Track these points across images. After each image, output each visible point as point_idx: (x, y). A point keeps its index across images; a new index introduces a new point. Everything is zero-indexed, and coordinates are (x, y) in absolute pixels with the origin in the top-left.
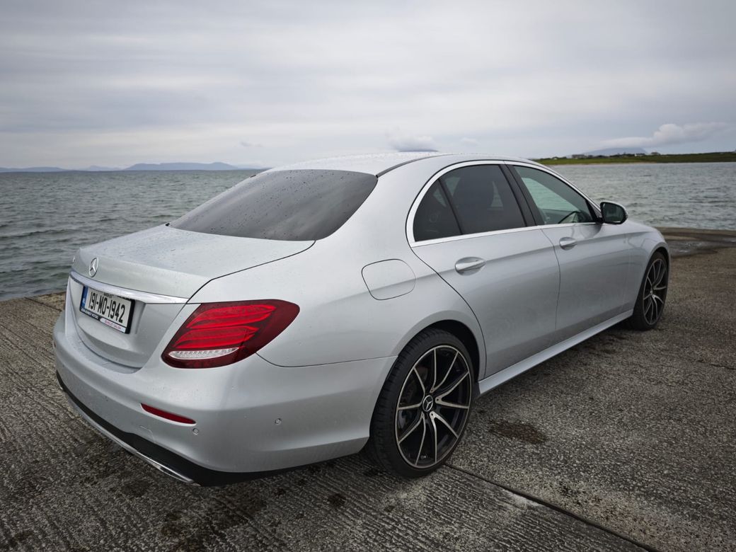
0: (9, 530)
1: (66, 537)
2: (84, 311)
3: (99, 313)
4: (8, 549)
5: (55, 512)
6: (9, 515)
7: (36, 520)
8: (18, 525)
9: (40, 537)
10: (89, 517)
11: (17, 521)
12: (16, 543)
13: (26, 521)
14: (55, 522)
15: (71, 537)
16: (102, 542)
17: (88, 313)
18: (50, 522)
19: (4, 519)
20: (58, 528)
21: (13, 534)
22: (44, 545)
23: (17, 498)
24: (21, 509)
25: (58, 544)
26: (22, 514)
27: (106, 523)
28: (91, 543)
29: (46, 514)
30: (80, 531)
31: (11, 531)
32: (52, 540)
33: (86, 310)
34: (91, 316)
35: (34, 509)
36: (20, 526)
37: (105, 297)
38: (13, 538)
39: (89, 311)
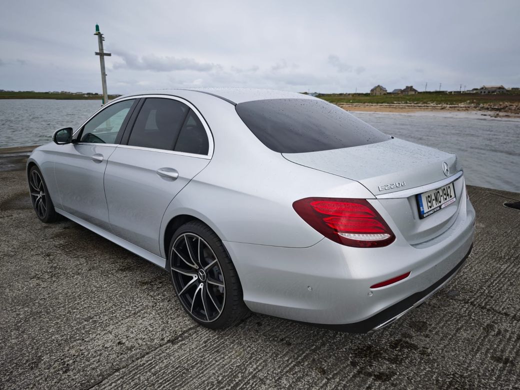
0: (500, 370)
1: (482, 340)
2: (427, 214)
3: (438, 205)
4: (512, 361)
5: (467, 355)
6: (488, 379)
7: (480, 361)
8: (492, 368)
9: (491, 351)
10: (459, 337)
11: (489, 371)
12: (505, 359)
13: (486, 365)
14: (475, 350)
15: (480, 337)
16: (473, 324)
17: (431, 212)
18: (476, 354)
19: (494, 379)
20: (479, 346)
21: (501, 365)
22: (495, 346)
23: (470, 385)
24: (479, 376)
25: (489, 341)
26: (482, 372)
27: (458, 328)
28: (477, 328)
29: (472, 359)
30: (473, 336)
31: (499, 368)
32: (489, 345)
33: (427, 212)
34: (434, 212)
35: (473, 368)
36: (492, 366)
37: (437, 191)
38: (503, 363)
39: (431, 211)
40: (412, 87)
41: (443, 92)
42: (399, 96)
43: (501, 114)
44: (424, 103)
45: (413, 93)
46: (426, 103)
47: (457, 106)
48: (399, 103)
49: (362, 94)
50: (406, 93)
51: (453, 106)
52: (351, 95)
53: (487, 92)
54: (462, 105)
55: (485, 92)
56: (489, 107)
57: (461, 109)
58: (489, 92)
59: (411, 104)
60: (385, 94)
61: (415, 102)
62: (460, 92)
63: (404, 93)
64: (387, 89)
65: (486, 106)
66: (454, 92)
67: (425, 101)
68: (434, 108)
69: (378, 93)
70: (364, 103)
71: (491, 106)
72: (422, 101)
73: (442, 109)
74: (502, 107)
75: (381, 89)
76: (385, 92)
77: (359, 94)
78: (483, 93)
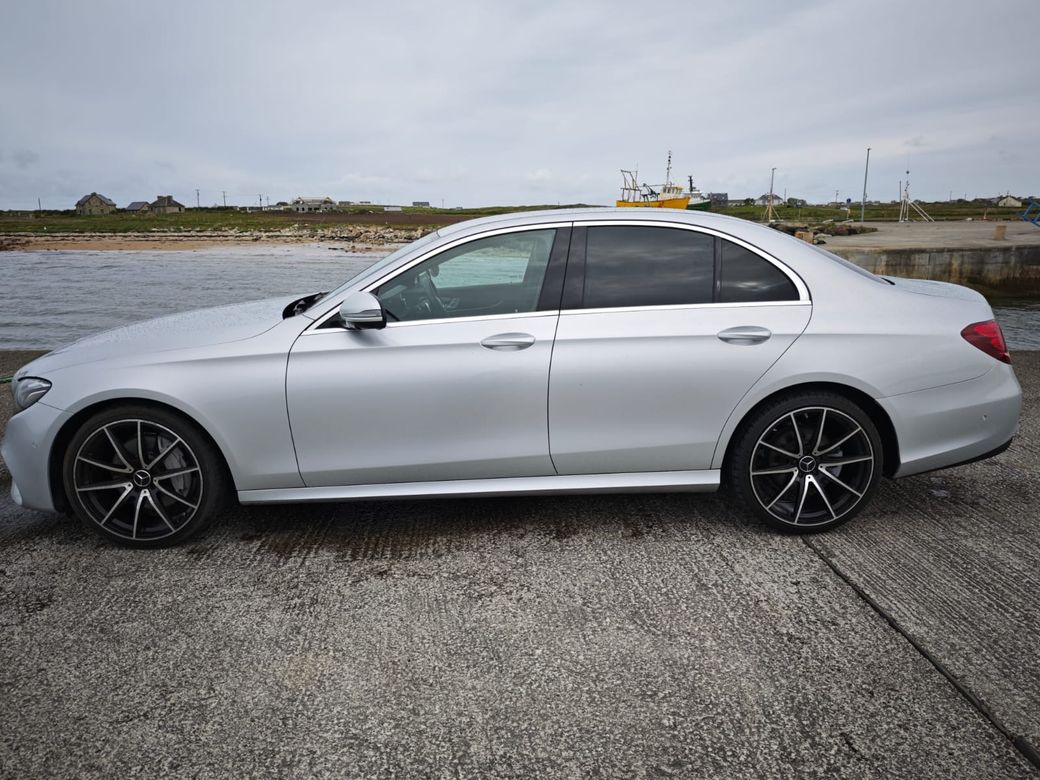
40: (170, 198)
41: (232, 208)
42: (147, 216)
43: (359, 246)
44: (215, 230)
45: (176, 210)
46: (221, 230)
47: (278, 233)
48: (164, 232)
49: (56, 212)
50: (161, 209)
51: (271, 234)
52: (31, 216)
53: (306, 210)
54: (286, 232)
55: (303, 209)
56: (334, 235)
57: (288, 239)
58: (310, 209)
59: (189, 231)
60: (113, 212)
61: (198, 229)
62: (261, 208)
63: (156, 210)
64: (114, 202)
65: (328, 233)
66: (251, 208)
67: (216, 225)
68: (239, 240)
69: (96, 211)
70: (82, 232)
71: (336, 232)
72: (209, 226)
73: (256, 240)
74: (354, 234)
75: (102, 202)
76: (112, 209)
77: (50, 213)
78: (300, 211)
